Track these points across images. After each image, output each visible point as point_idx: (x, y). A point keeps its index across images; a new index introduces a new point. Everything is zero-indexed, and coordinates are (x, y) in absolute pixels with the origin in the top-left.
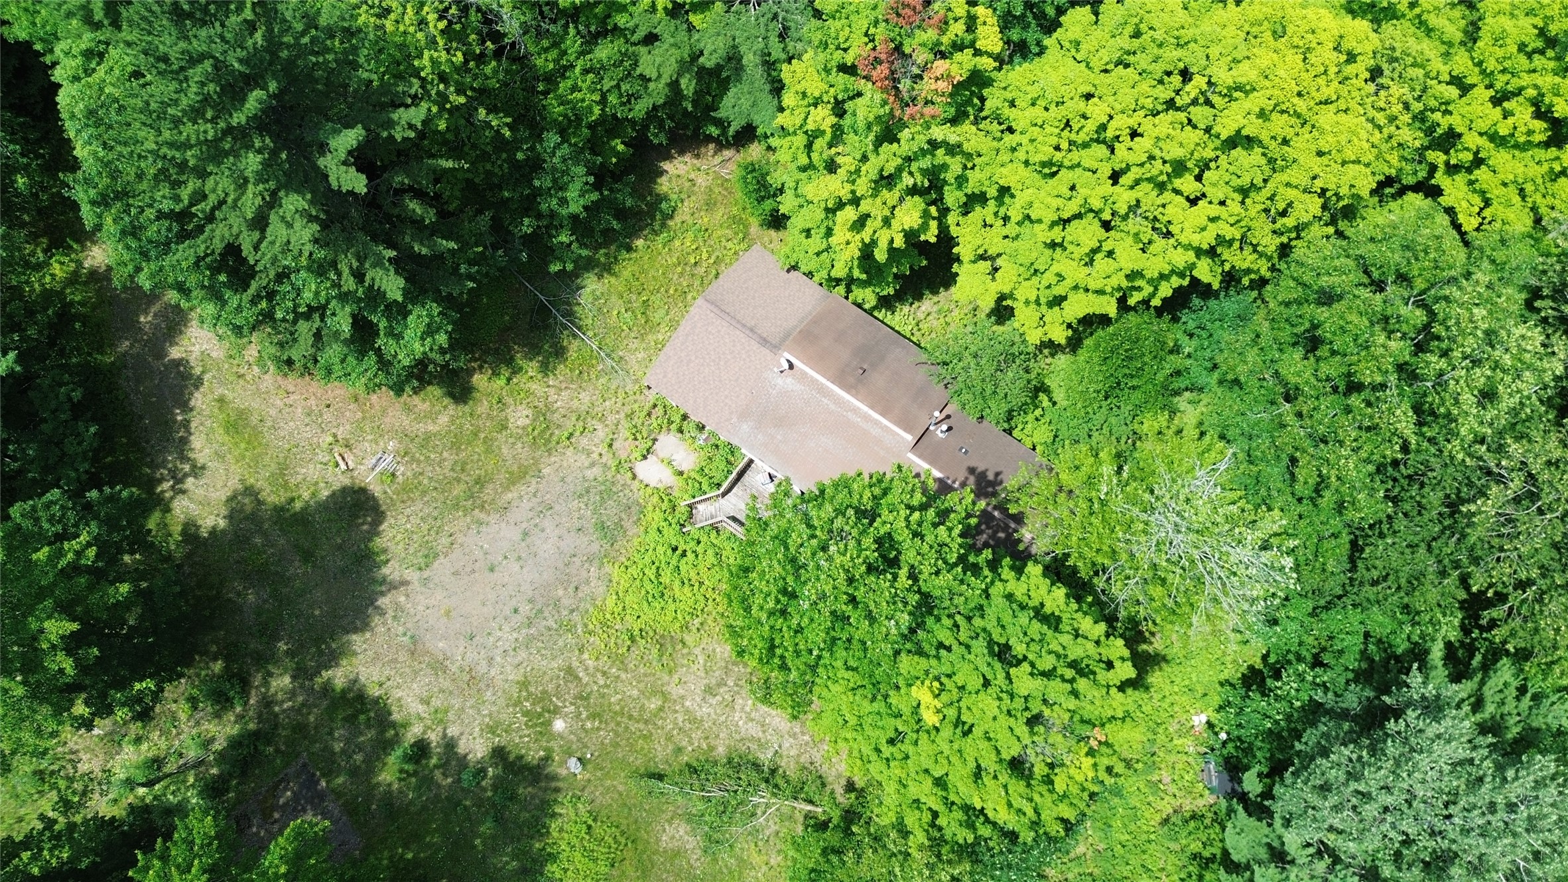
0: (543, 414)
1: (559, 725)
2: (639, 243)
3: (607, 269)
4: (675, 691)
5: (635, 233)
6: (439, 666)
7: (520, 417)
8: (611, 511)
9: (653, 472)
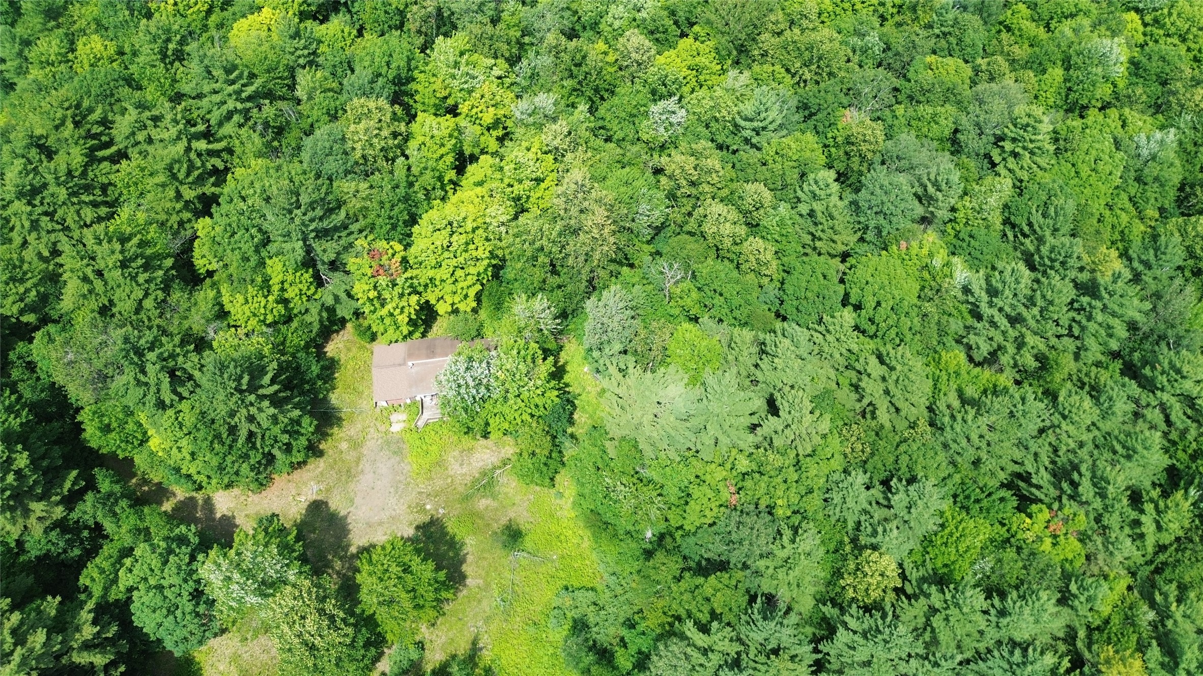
0: (350, 440)
1: (428, 507)
2: (336, 375)
3: (333, 388)
4: (452, 473)
5: (334, 373)
6: (381, 524)
7: (344, 446)
8: (394, 447)
9: (396, 428)
